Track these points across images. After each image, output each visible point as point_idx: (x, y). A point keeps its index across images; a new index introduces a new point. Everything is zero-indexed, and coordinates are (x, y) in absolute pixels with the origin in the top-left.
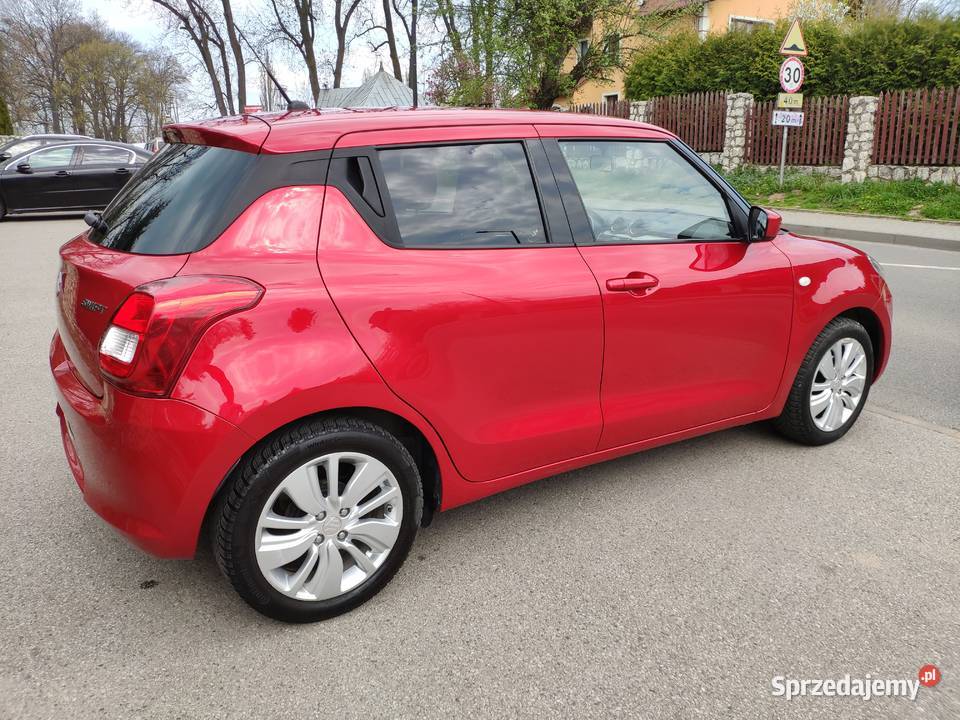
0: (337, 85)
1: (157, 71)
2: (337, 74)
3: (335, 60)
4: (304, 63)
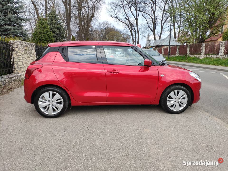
0: (160, 39)
1: (125, 37)
2: (160, 36)
3: (160, 33)
4: (153, 34)
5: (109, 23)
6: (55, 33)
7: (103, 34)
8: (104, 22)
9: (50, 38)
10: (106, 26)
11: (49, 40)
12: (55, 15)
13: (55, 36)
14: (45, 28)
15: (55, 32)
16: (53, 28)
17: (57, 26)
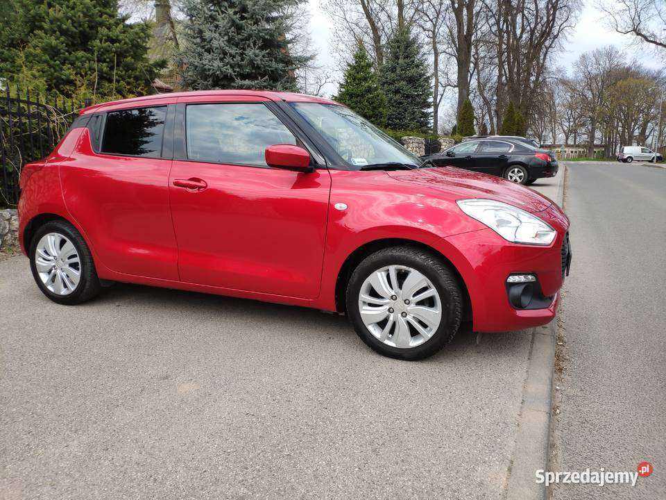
5: (617, 52)
6: (400, 92)
7: (591, 90)
8: (598, 52)
9: (374, 108)
10: (607, 61)
11: (371, 113)
12: (405, 43)
13: (401, 103)
14: (365, 79)
15: (402, 89)
16: (397, 80)
17: (409, 74)
